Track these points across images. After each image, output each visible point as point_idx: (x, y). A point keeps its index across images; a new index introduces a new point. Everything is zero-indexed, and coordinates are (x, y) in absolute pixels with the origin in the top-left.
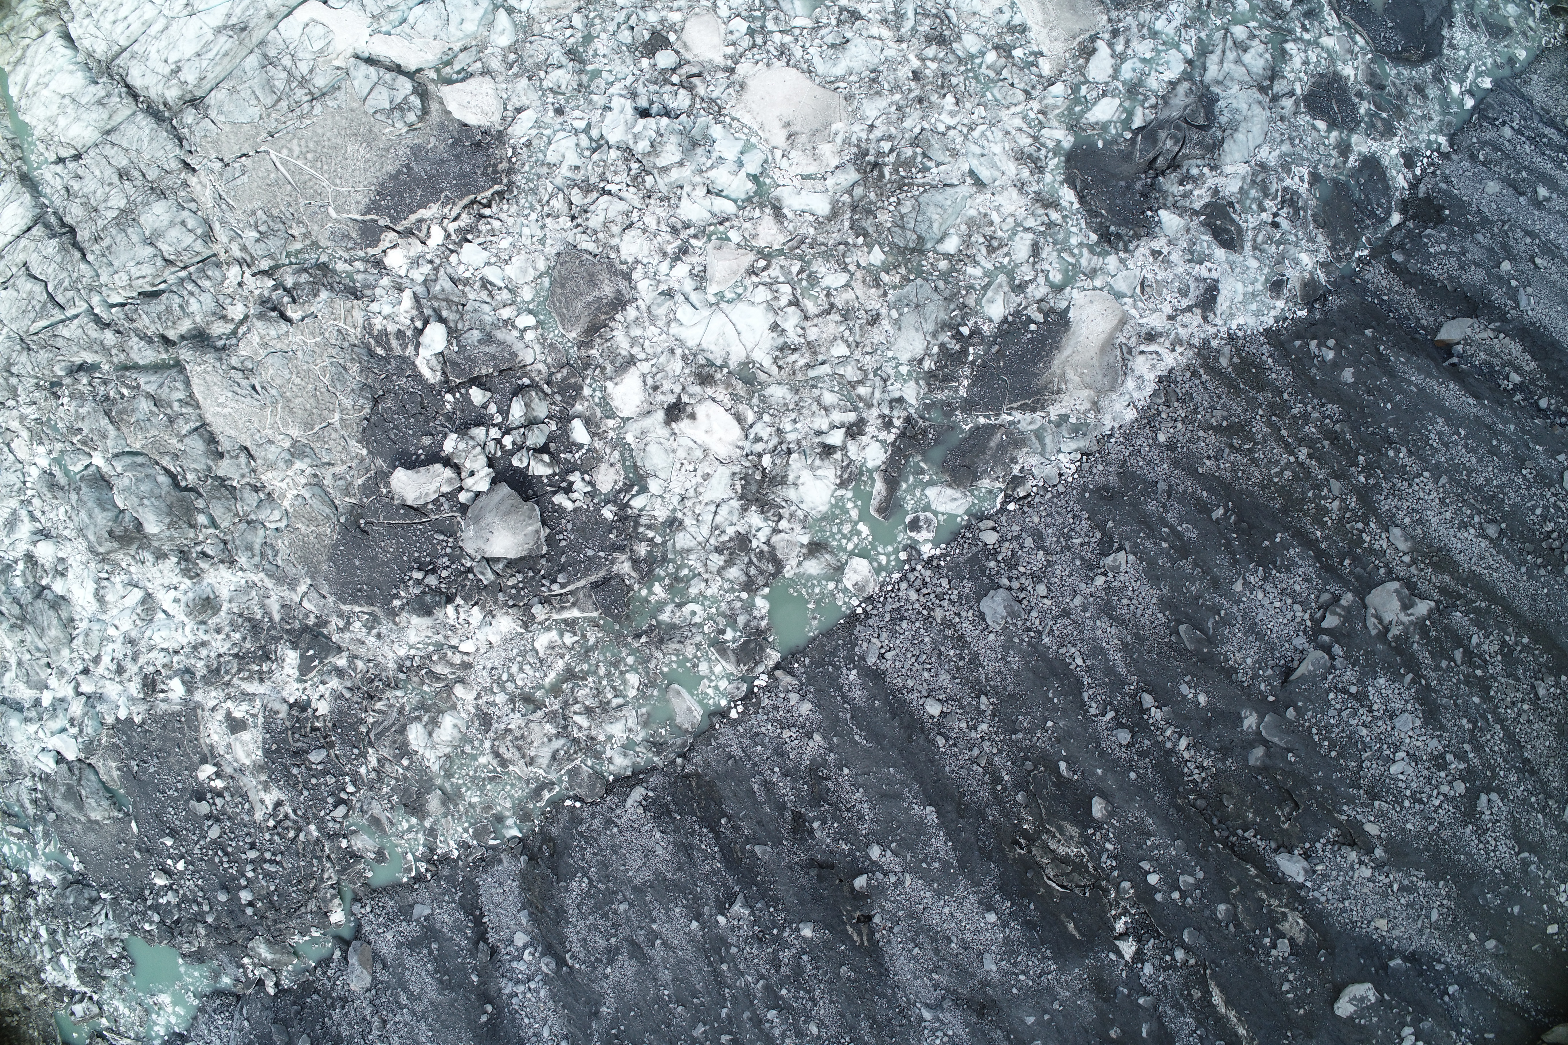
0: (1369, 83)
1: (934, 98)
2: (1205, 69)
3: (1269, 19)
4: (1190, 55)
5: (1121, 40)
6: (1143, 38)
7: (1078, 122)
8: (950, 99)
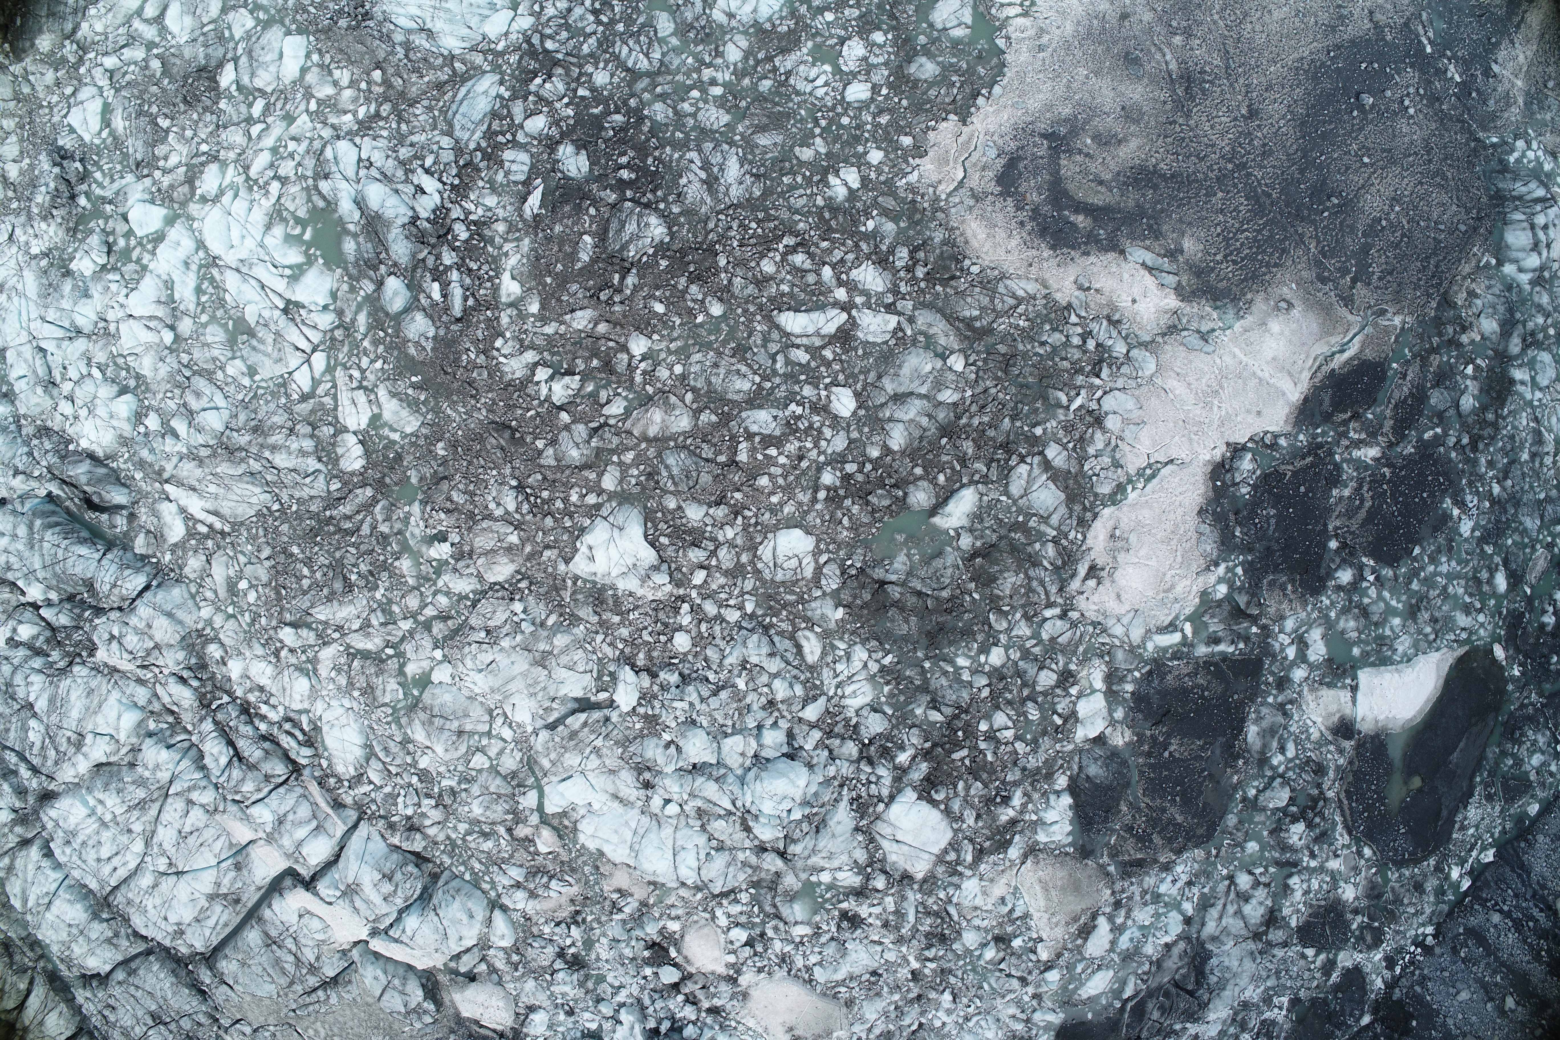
0: (1368, 897)
1: (933, 995)
2: (1203, 924)
3: (1277, 855)
4: (1190, 912)
5: (1123, 912)
6: (1145, 904)
7: (1070, 997)
8: (947, 997)
